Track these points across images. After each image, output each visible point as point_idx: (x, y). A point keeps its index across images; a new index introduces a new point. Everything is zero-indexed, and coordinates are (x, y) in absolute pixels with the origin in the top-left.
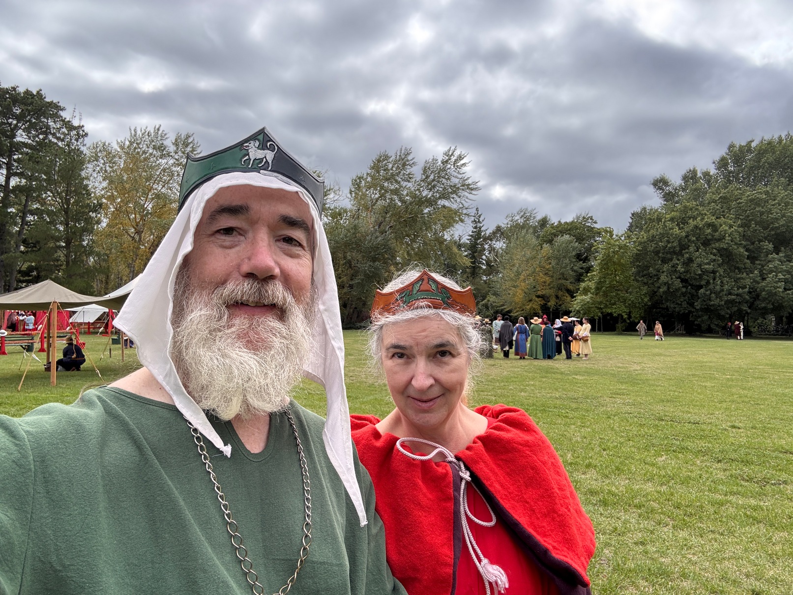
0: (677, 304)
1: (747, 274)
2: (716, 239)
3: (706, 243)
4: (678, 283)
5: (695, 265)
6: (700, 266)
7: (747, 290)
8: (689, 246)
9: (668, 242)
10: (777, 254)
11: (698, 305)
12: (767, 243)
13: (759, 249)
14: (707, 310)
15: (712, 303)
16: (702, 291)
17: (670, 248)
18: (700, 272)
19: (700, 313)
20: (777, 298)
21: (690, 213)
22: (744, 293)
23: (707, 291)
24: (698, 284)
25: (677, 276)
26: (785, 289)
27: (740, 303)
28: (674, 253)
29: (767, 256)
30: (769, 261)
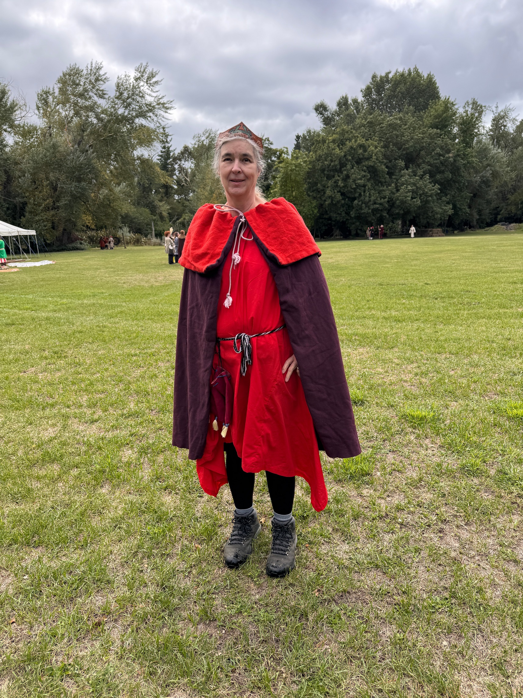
0: (338, 214)
1: (387, 187)
2: (365, 158)
3: (359, 162)
4: (339, 197)
5: (351, 181)
6: (354, 181)
7: (386, 200)
8: (346, 164)
9: (332, 161)
10: (407, 170)
11: (353, 214)
12: (400, 161)
13: (395, 166)
14: (358, 217)
15: (363, 211)
16: (356, 202)
17: (333, 166)
18: (354, 186)
19: (354, 220)
20: (407, 205)
21: (346, 135)
22: (384, 202)
23: (359, 202)
24: (353, 196)
25: (338, 190)
26: (412, 198)
27: (381, 210)
28: (336, 170)
29: (400, 171)
30: (402, 176)
